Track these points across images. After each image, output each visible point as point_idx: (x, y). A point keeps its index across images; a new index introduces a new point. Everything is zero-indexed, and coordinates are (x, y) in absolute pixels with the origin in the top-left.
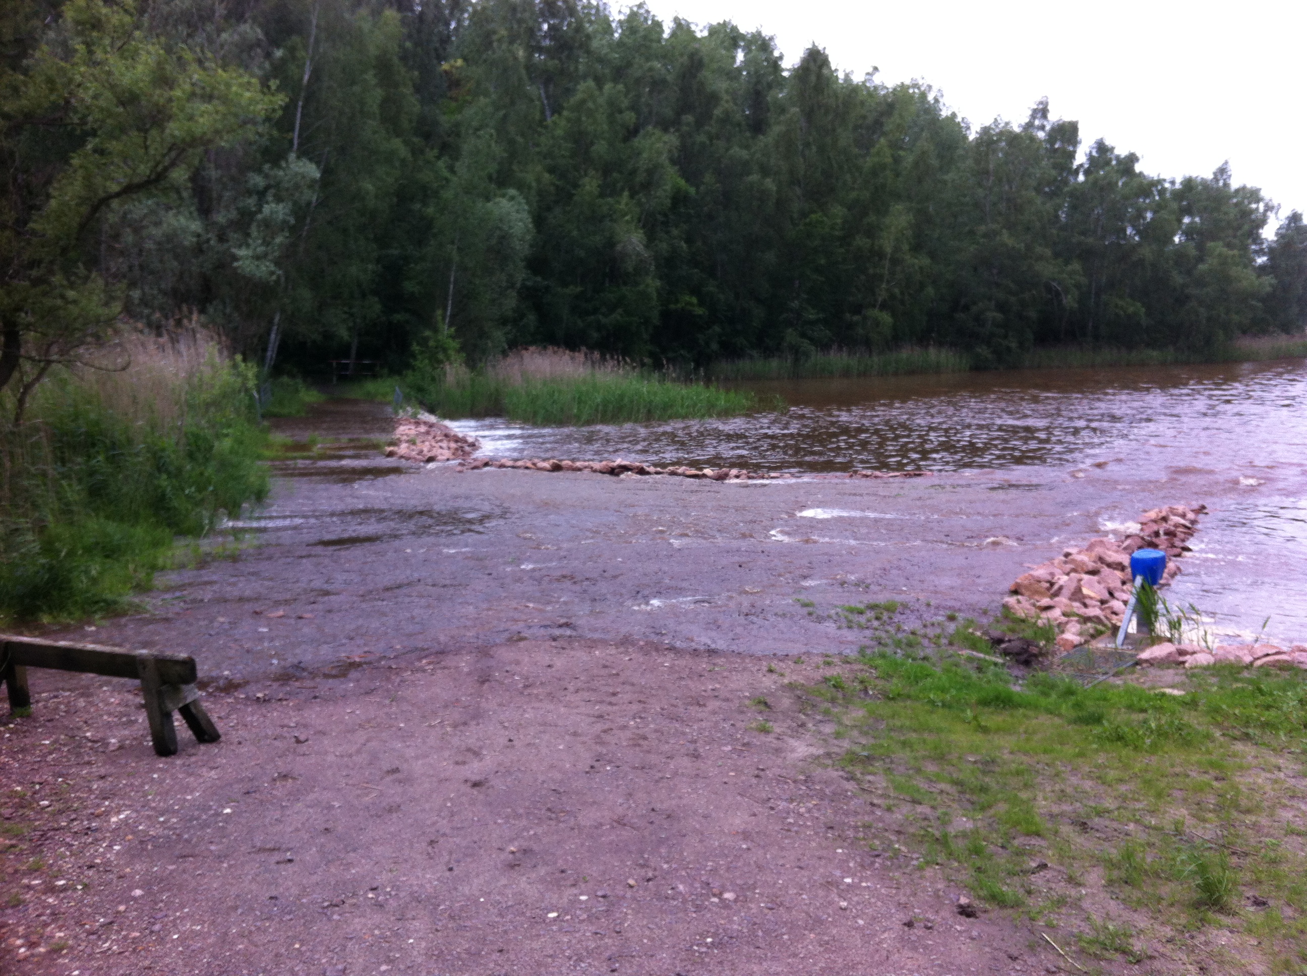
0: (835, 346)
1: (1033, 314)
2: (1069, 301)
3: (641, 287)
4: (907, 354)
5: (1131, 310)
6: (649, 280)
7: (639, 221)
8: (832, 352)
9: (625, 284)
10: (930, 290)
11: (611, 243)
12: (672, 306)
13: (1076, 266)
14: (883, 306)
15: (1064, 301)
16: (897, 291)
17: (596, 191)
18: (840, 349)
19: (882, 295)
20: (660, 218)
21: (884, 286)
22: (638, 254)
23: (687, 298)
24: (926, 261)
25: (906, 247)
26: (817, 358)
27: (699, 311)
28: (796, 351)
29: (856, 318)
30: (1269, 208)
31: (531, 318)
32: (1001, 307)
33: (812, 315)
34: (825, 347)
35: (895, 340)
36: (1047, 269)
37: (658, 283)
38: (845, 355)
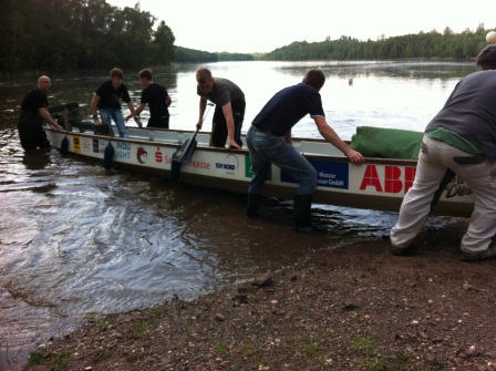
1: (76, 58)
5: (112, 56)
10: (34, 48)
13: (90, 39)
14: (15, 55)
15: (87, 53)
16: (20, 48)
19: (14, 50)
21: (15, 46)
25: (22, 30)
30: (154, 19)
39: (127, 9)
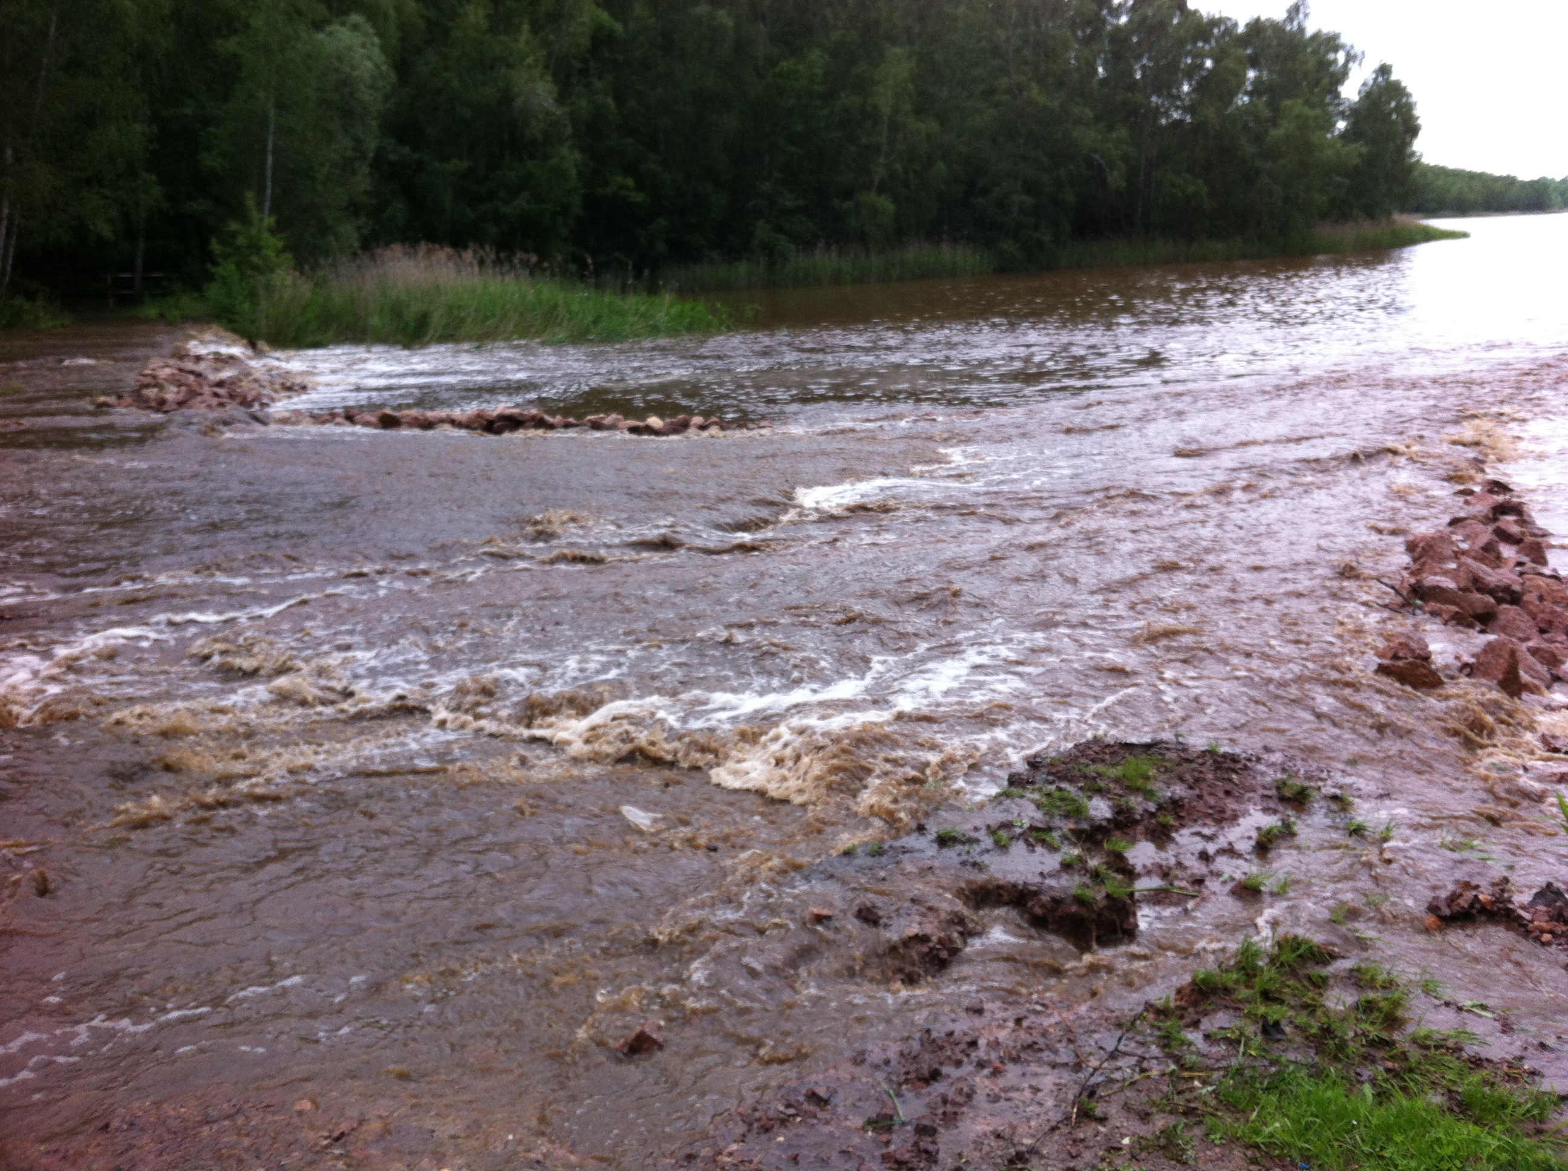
0: (821, 244)
1: (1070, 197)
2: (1116, 179)
3: (554, 161)
4: (915, 253)
5: (1191, 190)
6: (564, 151)
7: (547, 67)
8: (818, 251)
9: (532, 157)
10: (941, 166)
11: (507, 98)
12: (599, 190)
13: (1122, 132)
14: (881, 190)
15: (1109, 179)
16: (898, 166)
17: (484, 24)
18: (828, 247)
19: (879, 173)
20: (576, 64)
21: (882, 160)
22: (548, 113)
23: (619, 179)
24: (933, 126)
25: (907, 107)
26: (797, 260)
27: (638, 197)
28: (770, 250)
29: (848, 205)
30: (1350, 58)
31: (399, 208)
32: (1031, 188)
33: (788, 201)
34: (808, 245)
35: (898, 235)
36: (1087, 137)
37: (577, 156)
38: (834, 255)
39: (1256, 27)
